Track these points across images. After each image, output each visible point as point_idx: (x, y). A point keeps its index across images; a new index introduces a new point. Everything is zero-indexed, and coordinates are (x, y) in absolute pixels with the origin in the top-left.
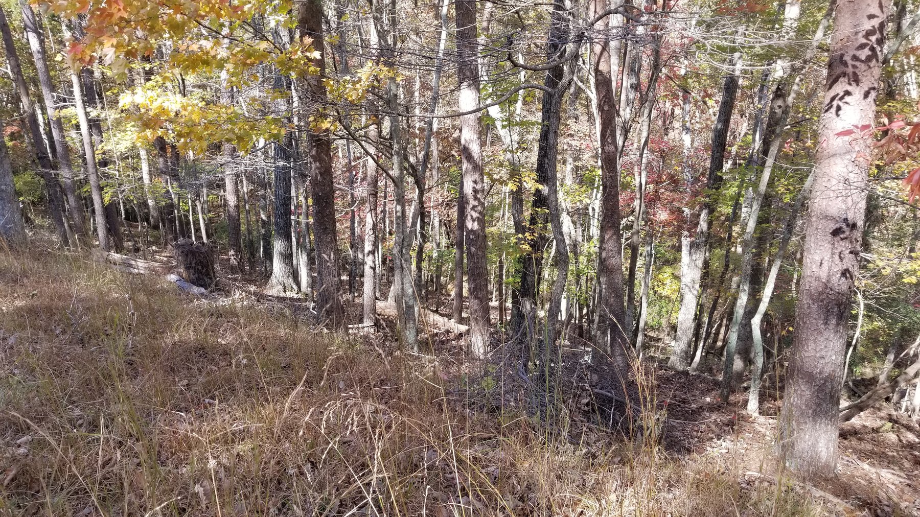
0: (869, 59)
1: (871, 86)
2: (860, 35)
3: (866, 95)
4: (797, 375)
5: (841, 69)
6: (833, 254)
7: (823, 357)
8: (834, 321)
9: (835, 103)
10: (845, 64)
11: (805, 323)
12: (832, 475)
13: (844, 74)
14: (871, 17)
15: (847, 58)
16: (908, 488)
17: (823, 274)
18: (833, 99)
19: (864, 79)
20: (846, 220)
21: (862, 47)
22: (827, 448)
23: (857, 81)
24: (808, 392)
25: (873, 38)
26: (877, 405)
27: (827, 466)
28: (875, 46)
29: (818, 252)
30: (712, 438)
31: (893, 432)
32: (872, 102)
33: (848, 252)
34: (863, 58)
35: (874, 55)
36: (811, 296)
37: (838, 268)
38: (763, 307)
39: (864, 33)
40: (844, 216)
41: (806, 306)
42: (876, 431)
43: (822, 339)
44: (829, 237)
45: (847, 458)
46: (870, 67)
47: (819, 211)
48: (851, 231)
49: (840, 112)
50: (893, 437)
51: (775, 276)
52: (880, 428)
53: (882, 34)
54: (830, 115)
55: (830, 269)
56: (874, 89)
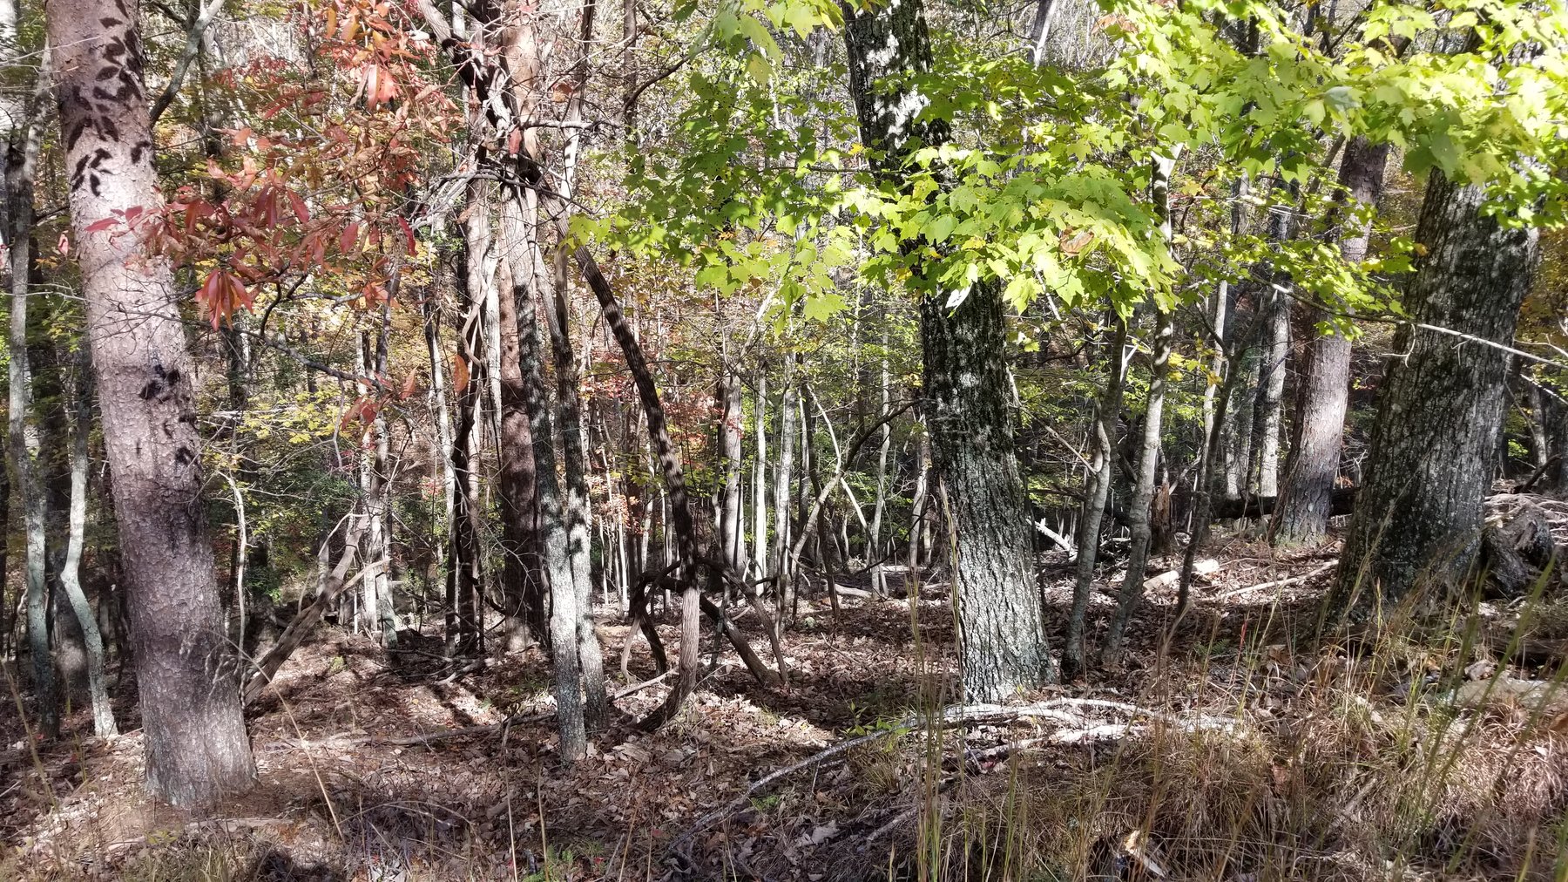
0: (123, 95)
1: (139, 140)
2: (98, 53)
3: (136, 157)
4: (149, 646)
5: (79, 114)
6: (153, 429)
7: (183, 604)
8: (185, 539)
9: (86, 172)
10: (86, 104)
11: (138, 556)
12: (250, 785)
13: (89, 122)
14: (109, 23)
15: (86, 94)
17: (146, 465)
18: (81, 166)
19: (125, 129)
20: (159, 368)
21: (106, 74)
22: (231, 747)
23: (115, 134)
24: (175, 670)
25: (122, 59)
26: (321, 636)
27: (239, 774)
28: (129, 72)
29: (127, 431)
31: (346, 669)
32: (149, 167)
33: (176, 420)
34: (114, 93)
35: (129, 90)
36: (136, 508)
37: (167, 452)
38: (75, 547)
39: (104, 49)
40: (154, 363)
41: (133, 527)
42: (322, 678)
43: (174, 574)
44: (140, 403)
45: (275, 744)
46: (129, 109)
47: (110, 362)
48: (171, 384)
49: (100, 188)
50: (347, 677)
52: (325, 672)
53: (133, 50)
54: (84, 194)
55: (155, 456)
56: (146, 144)
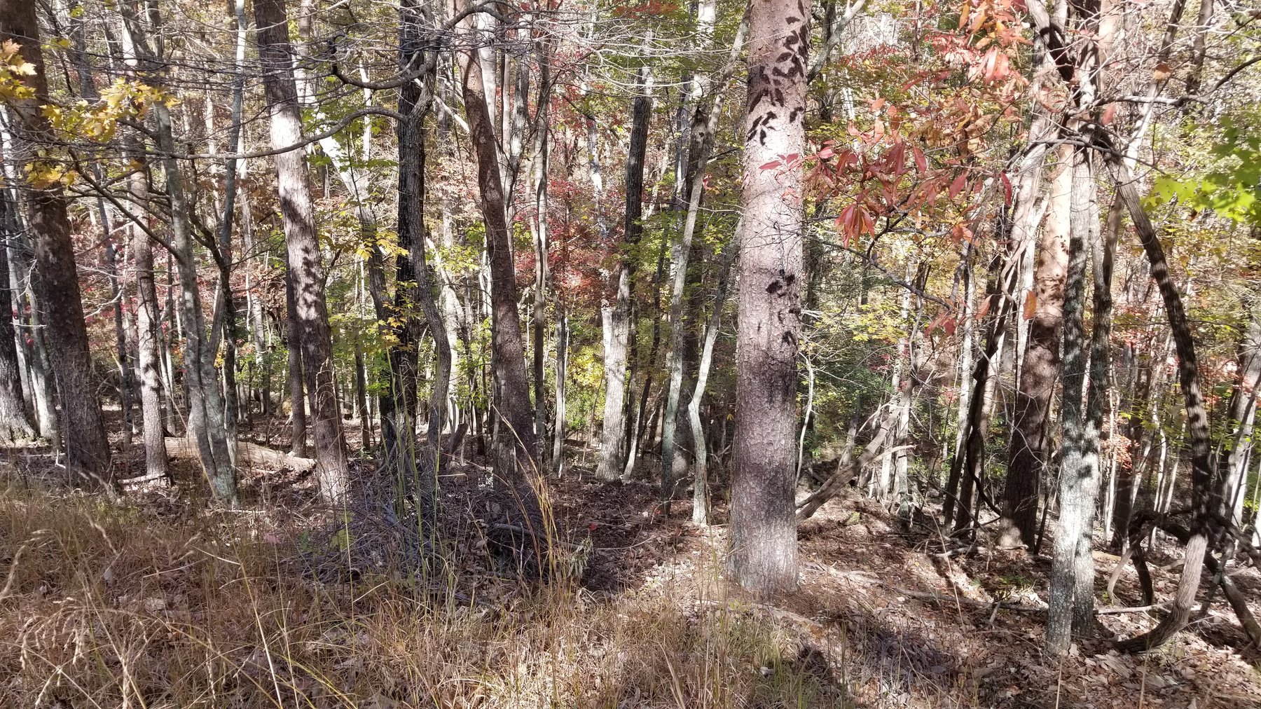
0: (792, 72)
1: (797, 106)
2: (780, 43)
3: (793, 118)
4: (744, 468)
5: (761, 86)
6: (771, 315)
7: (771, 444)
8: (779, 398)
9: (759, 128)
10: (767, 79)
11: (747, 403)
12: (794, 589)
13: (766, 92)
14: (791, 20)
15: (768, 72)
16: (880, 590)
17: (762, 340)
18: (756, 123)
19: (789, 98)
20: (782, 272)
21: (783, 57)
22: (786, 556)
23: (781, 100)
24: (758, 489)
25: (795, 47)
26: (843, 493)
27: (788, 578)
28: (798, 56)
29: (754, 313)
30: (653, 564)
31: (862, 523)
32: (800, 125)
33: (787, 311)
34: (786, 72)
35: (797, 69)
36: (751, 369)
37: (778, 332)
38: (701, 388)
39: (785, 40)
40: (779, 268)
41: (747, 382)
42: (843, 524)
43: (768, 421)
44: (766, 294)
45: (811, 564)
46: (794, 83)
47: (751, 264)
48: (788, 285)
49: (765, 140)
50: (861, 529)
51: (711, 348)
52: (845, 521)
53: (805, 42)
54: (755, 144)
55: (769, 335)
56: (800, 109)
